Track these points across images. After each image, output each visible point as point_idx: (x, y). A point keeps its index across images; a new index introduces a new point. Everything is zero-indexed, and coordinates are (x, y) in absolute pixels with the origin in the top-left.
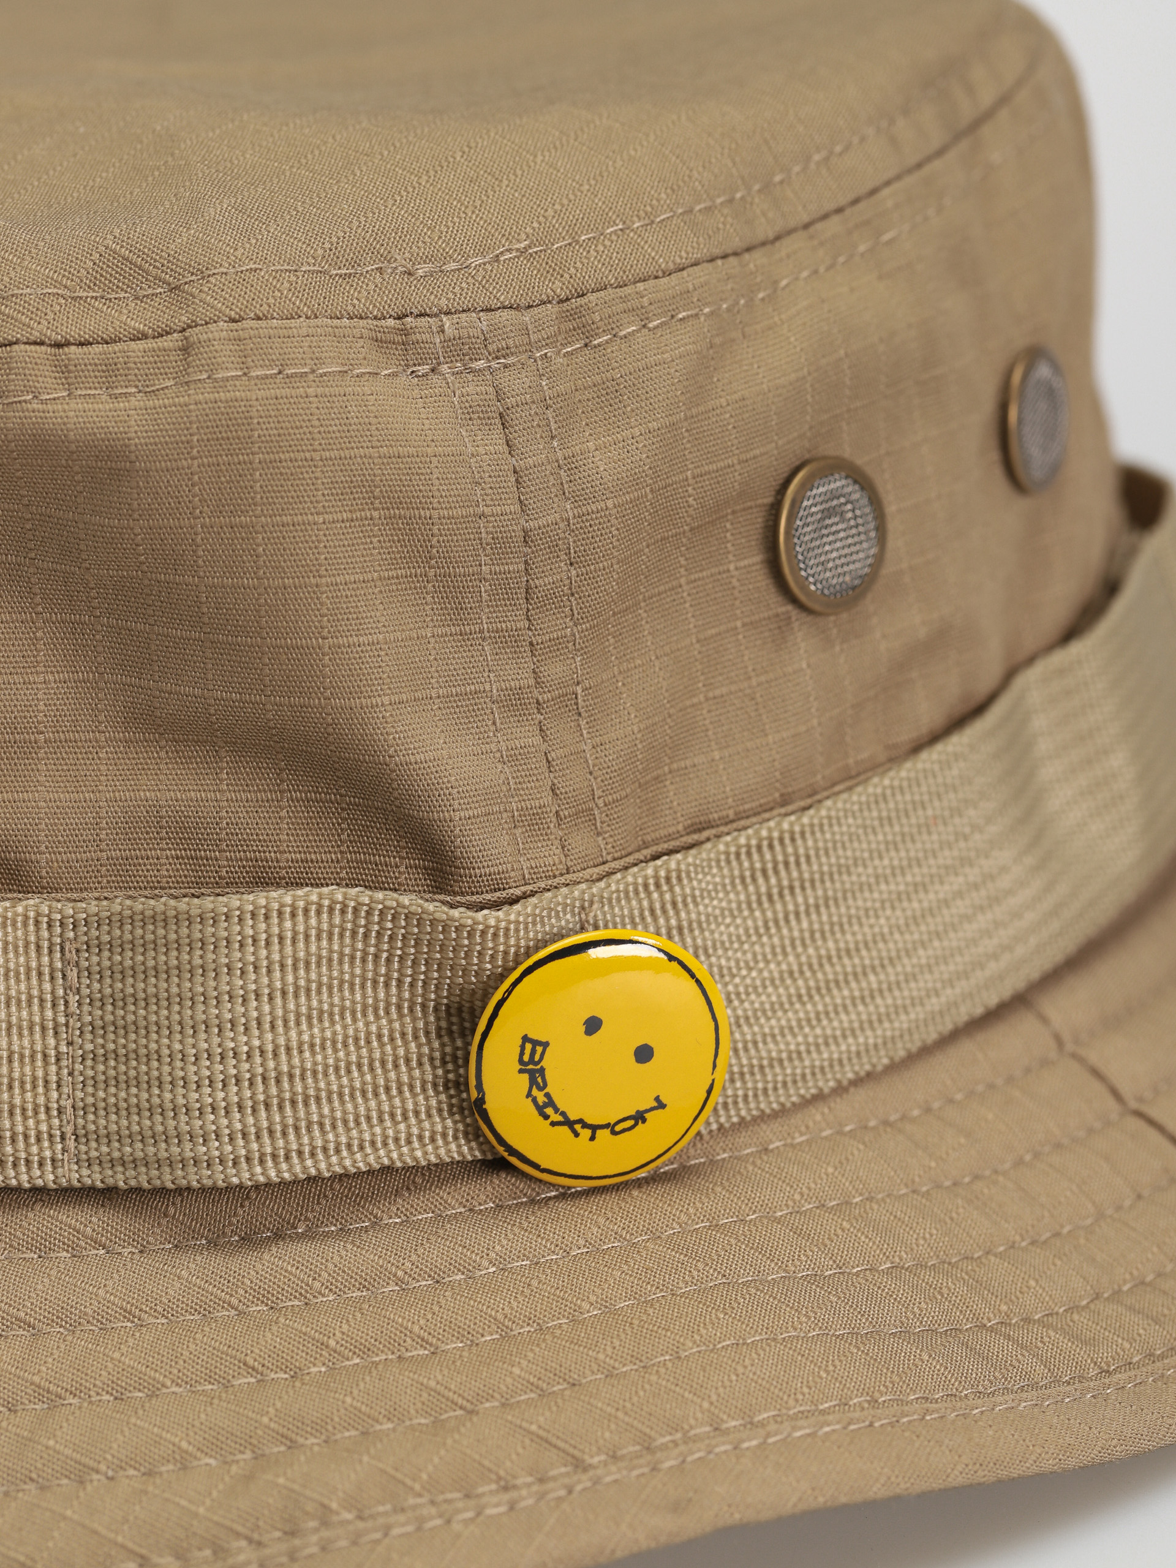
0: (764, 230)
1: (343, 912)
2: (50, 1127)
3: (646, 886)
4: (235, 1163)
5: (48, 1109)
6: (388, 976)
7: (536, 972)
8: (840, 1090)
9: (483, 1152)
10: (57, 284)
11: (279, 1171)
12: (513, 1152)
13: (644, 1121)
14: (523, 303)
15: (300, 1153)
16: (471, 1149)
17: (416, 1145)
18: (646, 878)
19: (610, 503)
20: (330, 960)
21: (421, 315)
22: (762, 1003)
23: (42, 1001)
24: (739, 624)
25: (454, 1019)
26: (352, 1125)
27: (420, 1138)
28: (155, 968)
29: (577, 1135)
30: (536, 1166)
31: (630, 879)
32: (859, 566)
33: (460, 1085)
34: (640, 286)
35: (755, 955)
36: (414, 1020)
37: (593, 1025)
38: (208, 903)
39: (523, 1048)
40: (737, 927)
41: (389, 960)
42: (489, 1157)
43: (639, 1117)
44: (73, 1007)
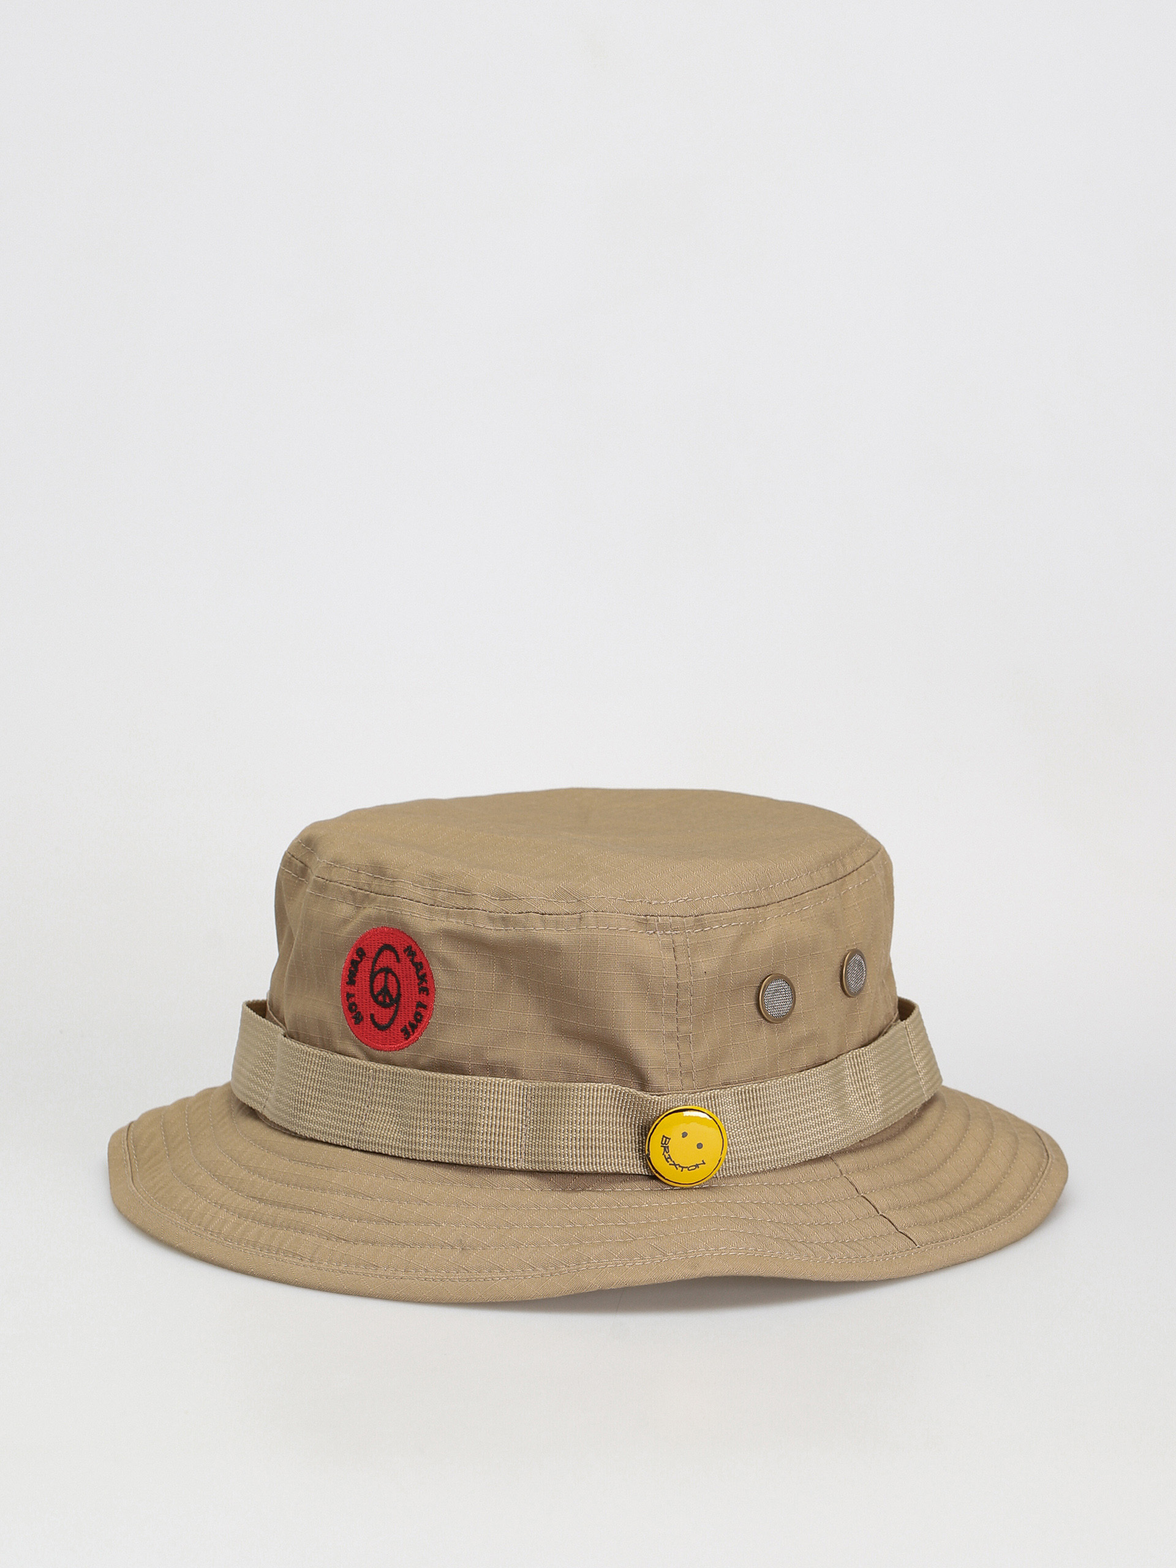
0: (764, 902)
1: (612, 1092)
2: (517, 1150)
3: (707, 1098)
4: (572, 1164)
5: (517, 1145)
6: (624, 1114)
7: (669, 1116)
8: (764, 1172)
9: (648, 1173)
10: (544, 896)
11: (585, 1168)
12: (657, 1172)
13: (698, 1167)
14: (684, 915)
15: (592, 1163)
16: (645, 1171)
17: (628, 1167)
18: (707, 1096)
19: (705, 979)
20: (607, 1106)
21: (652, 916)
22: (751, 1155)
23: (519, 1112)
24: (745, 1023)
25: (643, 1130)
26: (609, 1157)
27: (629, 1165)
28: (554, 1104)
29: (677, 1169)
30: (664, 1178)
31: (702, 1095)
32: (786, 1009)
33: (643, 1151)
34: (721, 914)
35: (740, 1125)
36: (631, 1129)
37: (685, 1135)
38: (572, 1084)
39: (663, 1139)
40: (735, 1115)
41: (625, 1109)
42: (650, 1174)
43: (697, 1166)
44: (528, 1115)
